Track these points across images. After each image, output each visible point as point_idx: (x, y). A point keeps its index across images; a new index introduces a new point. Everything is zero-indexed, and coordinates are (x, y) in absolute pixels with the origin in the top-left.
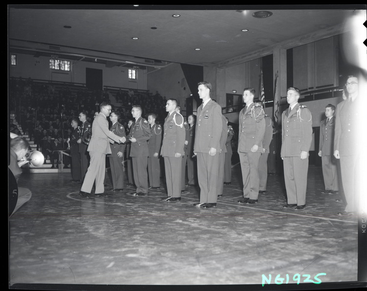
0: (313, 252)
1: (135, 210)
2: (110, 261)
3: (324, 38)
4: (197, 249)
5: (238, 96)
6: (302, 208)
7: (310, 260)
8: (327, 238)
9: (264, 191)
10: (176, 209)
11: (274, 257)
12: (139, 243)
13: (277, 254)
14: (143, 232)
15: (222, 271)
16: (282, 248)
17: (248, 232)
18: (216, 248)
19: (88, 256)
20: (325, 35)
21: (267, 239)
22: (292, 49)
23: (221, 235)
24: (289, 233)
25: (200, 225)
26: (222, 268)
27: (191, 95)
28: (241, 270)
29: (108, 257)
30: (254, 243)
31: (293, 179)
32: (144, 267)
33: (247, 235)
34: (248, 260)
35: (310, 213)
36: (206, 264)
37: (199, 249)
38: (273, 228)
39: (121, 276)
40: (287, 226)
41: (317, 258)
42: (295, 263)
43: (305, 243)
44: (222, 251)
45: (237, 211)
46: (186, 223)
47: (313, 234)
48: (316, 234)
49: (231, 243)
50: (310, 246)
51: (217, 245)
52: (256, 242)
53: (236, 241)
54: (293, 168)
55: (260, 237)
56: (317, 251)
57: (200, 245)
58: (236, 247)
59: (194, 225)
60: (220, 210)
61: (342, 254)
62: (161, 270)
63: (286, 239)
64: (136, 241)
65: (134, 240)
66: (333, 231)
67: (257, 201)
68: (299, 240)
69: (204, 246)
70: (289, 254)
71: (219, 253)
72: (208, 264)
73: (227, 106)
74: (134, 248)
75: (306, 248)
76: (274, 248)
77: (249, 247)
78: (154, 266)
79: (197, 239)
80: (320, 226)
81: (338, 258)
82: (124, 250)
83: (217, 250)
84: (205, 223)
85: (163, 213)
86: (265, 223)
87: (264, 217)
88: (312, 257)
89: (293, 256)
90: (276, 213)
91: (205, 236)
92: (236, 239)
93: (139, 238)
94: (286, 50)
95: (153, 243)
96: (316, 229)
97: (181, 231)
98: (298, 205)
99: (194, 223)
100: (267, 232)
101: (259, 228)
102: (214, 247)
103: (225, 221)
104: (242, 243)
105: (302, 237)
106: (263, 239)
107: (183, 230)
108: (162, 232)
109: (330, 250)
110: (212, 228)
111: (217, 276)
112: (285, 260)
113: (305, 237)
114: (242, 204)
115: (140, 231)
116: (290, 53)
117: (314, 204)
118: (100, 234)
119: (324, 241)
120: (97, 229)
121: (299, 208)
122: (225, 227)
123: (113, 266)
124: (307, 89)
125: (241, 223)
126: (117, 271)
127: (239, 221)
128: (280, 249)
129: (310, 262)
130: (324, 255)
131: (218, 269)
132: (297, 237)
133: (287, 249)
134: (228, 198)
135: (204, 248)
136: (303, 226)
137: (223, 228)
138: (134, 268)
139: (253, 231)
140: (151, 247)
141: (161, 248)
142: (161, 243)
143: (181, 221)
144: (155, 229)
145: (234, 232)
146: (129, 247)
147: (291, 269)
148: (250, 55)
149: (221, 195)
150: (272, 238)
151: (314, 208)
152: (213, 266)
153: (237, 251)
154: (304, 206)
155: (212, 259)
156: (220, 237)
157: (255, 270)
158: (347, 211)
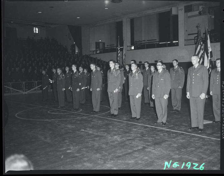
0: (142, 145)
1: (58, 124)
2: (61, 155)
3: (151, 14)
4: (95, 146)
5: (102, 44)
6: (139, 119)
7: (141, 149)
8: (148, 138)
9: (120, 108)
10: (78, 122)
11: (127, 148)
12: (69, 145)
13: (128, 147)
14: (68, 138)
15: (108, 156)
16: (130, 144)
17: (115, 135)
18: (103, 145)
19: (50, 153)
20: (152, 13)
21: (124, 139)
22: (133, 19)
23: (104, 138)
24: (133, 135)
25: (93, 132)
26: (108, 155)
27: (74, 43)
28: (115, 155)
29: (59, 153)
30: (119, 141)
31: (135, 106)
32: (76, 156)
33: (115, 137)
34: (117, 150)
35: (142, 123)
36: (101, 153)
37: (97, 146)
38: (126, 133)
39: (69, 161)
40: (132, 131)
41: (144, 148)
42: (136, 151)
43: (140, 141)
44: (106, 146)
45: (108, 122)
46: (86, 131)
47: (143, 135)
48: (144, 135)
49: (109, 142)
50: (141, 142)
51: (103, 143)
52: (119, 140)
53: (111, 140)
54: (134, 100)
55: (121, 138)
56: (144, 144)
57: (96, 144)
58: (111, 144)
59: (90, 132)
60: (100, 122)
61: (154, 146)
62: (84, 157)
63: (132, 138)
64: (67, 143)
65: (66, 143)
66: (151, 133)
67: (117, 115)
68: (137, 139)
69: (98, 144)
70: (133, 146)
71: (105, 147)
72: (102, 153)
73: (96, 49)
74: (68, 148)
75: (140, 143)
76: (127, 143)
77: (117, 143)
78: (80, 155)
79: (94, 140)
80: (146, 131)
81: (152, 148)
82: (64, 149)
83: (104, 146)
84: (95, 130)
85: (73, 125)
86: (122, 130)
87: (122, 125)
88: (142, 148)
89: (135, 147)
90: (127, 123)
91: (97, 139)
92: (110, 139)
93: (68, 142)
94: (130, 19)
95: (75, 144)
96: (144, 132)
97: (85, 136)
98: (137, 118)
99: (90, 131)
100: (123, 135)
101: (120, 132)
102: (102, 144)
103: (104, 129)
104: (113, 142)
105: (138, 137)
106: (122, 139)
107: (86, 136)
108: (77, 138)
109: (149, 144)
110: (99, 134)
111: (106, 159)
112: (131, 150)
113: (140, 137)
114: (110, 117)
115: (66, 137)
116: (132, 21)
117: (144, 116)
118: (48, 140)
119: (147, 139)
120: (45, 138)
121: (137, 119)
122: (104, 132)
123: (64, 157)
124: (142, 41)
125: (112, 130)
126: (67, 159)
127: (110, 129)
128: (129, 144)
129: (141, 150)
130: (147, 147)
131: (106, 155)
132: (136, 137)
133: (132, 144)
134: (103, 113)
135: (98, 145)
136: (139, 131)
137: (104, 134)
138: (73, 157)
139: (117, 134)
140: (76, 146)
141: (80, 147)
142: (79, 144)
143: (83, 130)
144: (73, 136)
145: (109, 135)
146: (66, 147)
147: (134, 154)
148: (109, 21)
149: (99, 111)
150: (125, 138)
151: (144, 119)
152: (104, 154)
153: (112, 146)
154: (139, 118)
155: (103, 151)
156: (104, 139)
157: (120, 155)
158: (158, 122)
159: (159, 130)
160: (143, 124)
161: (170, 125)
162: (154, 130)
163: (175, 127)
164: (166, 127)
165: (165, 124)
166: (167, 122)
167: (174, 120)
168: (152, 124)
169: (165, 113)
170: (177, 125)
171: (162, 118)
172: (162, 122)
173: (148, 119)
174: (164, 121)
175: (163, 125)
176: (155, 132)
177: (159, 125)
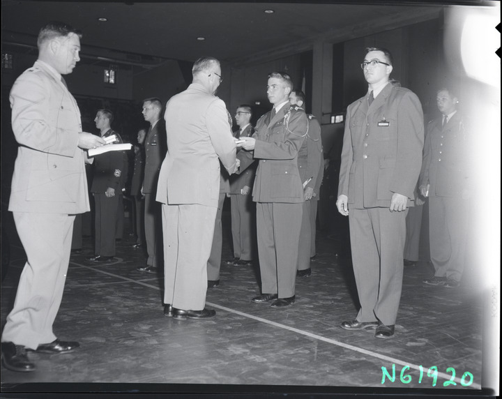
3: (387, 29)
20: (389, 26)
94: (332, 45)
98: (279, 298)
121: (280, 303)
158: (358, 319)
159: (353, 358)
160: (292, 323)
161: (412, 340)
162: (326, 359)
163: (437, 351)
164: (393, 344)
165: (388, 332)
166: (398, 321)
167: (432, 315)
168: (334, 328)
169: (391, 278)
170: (447, 341)
171: (379, 302)
172: (379, 322)
173: (323, 306)
174: (388, 319)
175: (381, 336)
176: (327, 369)
177: (360, 335)
